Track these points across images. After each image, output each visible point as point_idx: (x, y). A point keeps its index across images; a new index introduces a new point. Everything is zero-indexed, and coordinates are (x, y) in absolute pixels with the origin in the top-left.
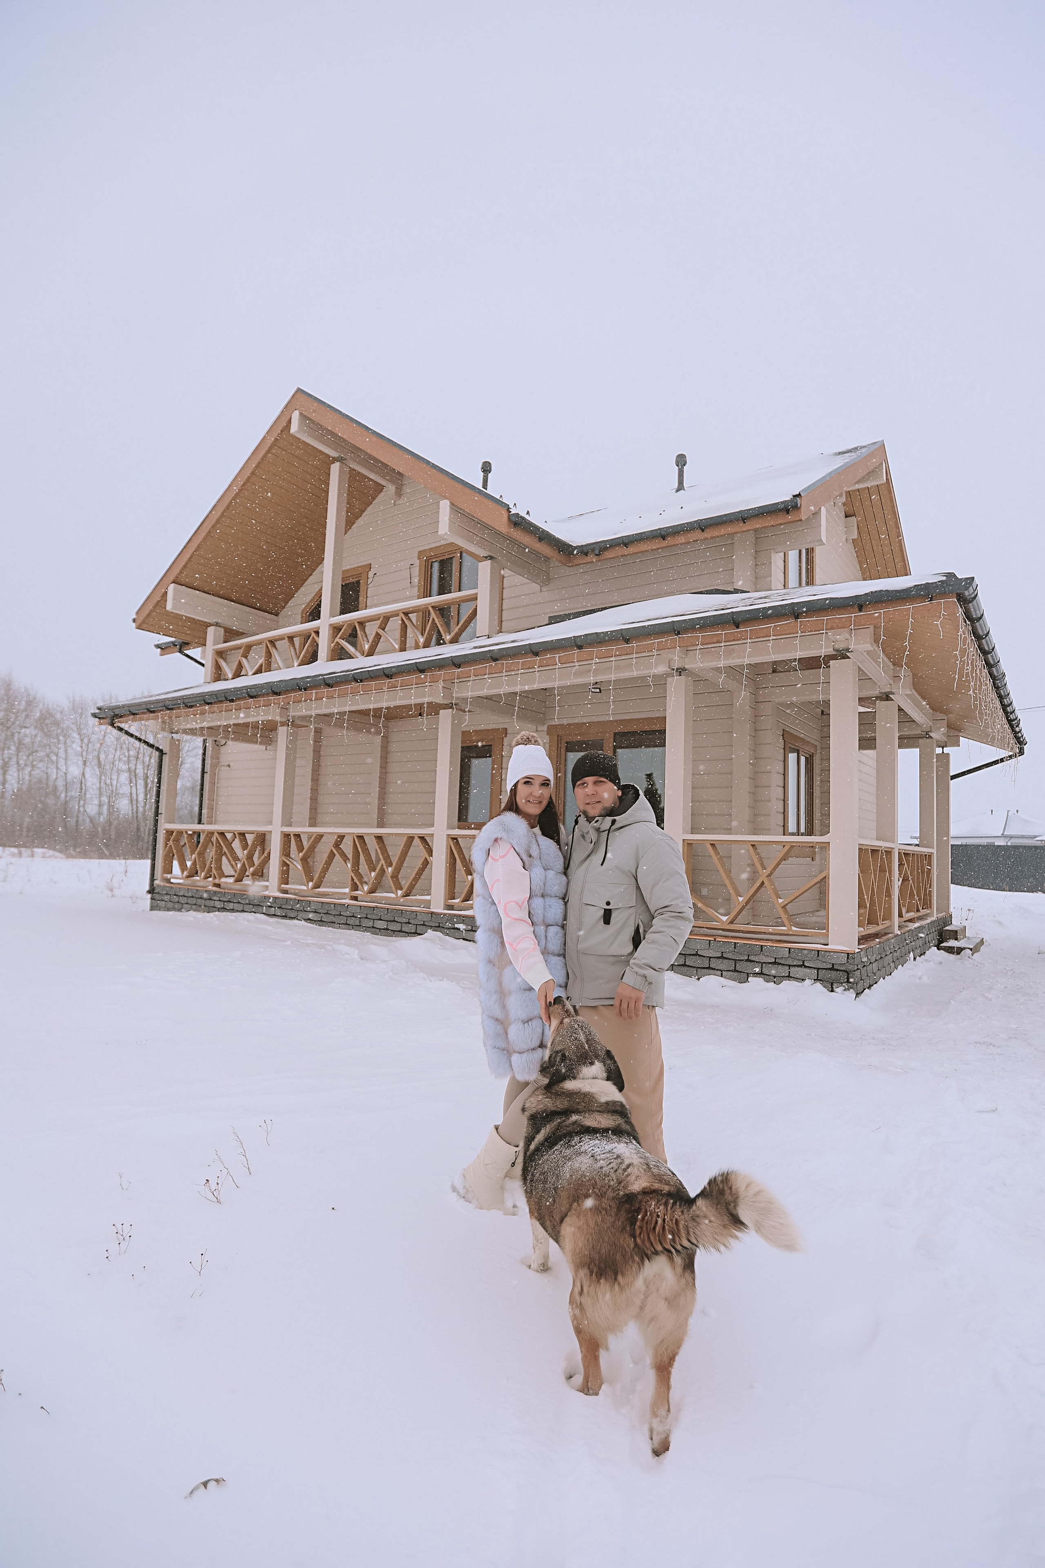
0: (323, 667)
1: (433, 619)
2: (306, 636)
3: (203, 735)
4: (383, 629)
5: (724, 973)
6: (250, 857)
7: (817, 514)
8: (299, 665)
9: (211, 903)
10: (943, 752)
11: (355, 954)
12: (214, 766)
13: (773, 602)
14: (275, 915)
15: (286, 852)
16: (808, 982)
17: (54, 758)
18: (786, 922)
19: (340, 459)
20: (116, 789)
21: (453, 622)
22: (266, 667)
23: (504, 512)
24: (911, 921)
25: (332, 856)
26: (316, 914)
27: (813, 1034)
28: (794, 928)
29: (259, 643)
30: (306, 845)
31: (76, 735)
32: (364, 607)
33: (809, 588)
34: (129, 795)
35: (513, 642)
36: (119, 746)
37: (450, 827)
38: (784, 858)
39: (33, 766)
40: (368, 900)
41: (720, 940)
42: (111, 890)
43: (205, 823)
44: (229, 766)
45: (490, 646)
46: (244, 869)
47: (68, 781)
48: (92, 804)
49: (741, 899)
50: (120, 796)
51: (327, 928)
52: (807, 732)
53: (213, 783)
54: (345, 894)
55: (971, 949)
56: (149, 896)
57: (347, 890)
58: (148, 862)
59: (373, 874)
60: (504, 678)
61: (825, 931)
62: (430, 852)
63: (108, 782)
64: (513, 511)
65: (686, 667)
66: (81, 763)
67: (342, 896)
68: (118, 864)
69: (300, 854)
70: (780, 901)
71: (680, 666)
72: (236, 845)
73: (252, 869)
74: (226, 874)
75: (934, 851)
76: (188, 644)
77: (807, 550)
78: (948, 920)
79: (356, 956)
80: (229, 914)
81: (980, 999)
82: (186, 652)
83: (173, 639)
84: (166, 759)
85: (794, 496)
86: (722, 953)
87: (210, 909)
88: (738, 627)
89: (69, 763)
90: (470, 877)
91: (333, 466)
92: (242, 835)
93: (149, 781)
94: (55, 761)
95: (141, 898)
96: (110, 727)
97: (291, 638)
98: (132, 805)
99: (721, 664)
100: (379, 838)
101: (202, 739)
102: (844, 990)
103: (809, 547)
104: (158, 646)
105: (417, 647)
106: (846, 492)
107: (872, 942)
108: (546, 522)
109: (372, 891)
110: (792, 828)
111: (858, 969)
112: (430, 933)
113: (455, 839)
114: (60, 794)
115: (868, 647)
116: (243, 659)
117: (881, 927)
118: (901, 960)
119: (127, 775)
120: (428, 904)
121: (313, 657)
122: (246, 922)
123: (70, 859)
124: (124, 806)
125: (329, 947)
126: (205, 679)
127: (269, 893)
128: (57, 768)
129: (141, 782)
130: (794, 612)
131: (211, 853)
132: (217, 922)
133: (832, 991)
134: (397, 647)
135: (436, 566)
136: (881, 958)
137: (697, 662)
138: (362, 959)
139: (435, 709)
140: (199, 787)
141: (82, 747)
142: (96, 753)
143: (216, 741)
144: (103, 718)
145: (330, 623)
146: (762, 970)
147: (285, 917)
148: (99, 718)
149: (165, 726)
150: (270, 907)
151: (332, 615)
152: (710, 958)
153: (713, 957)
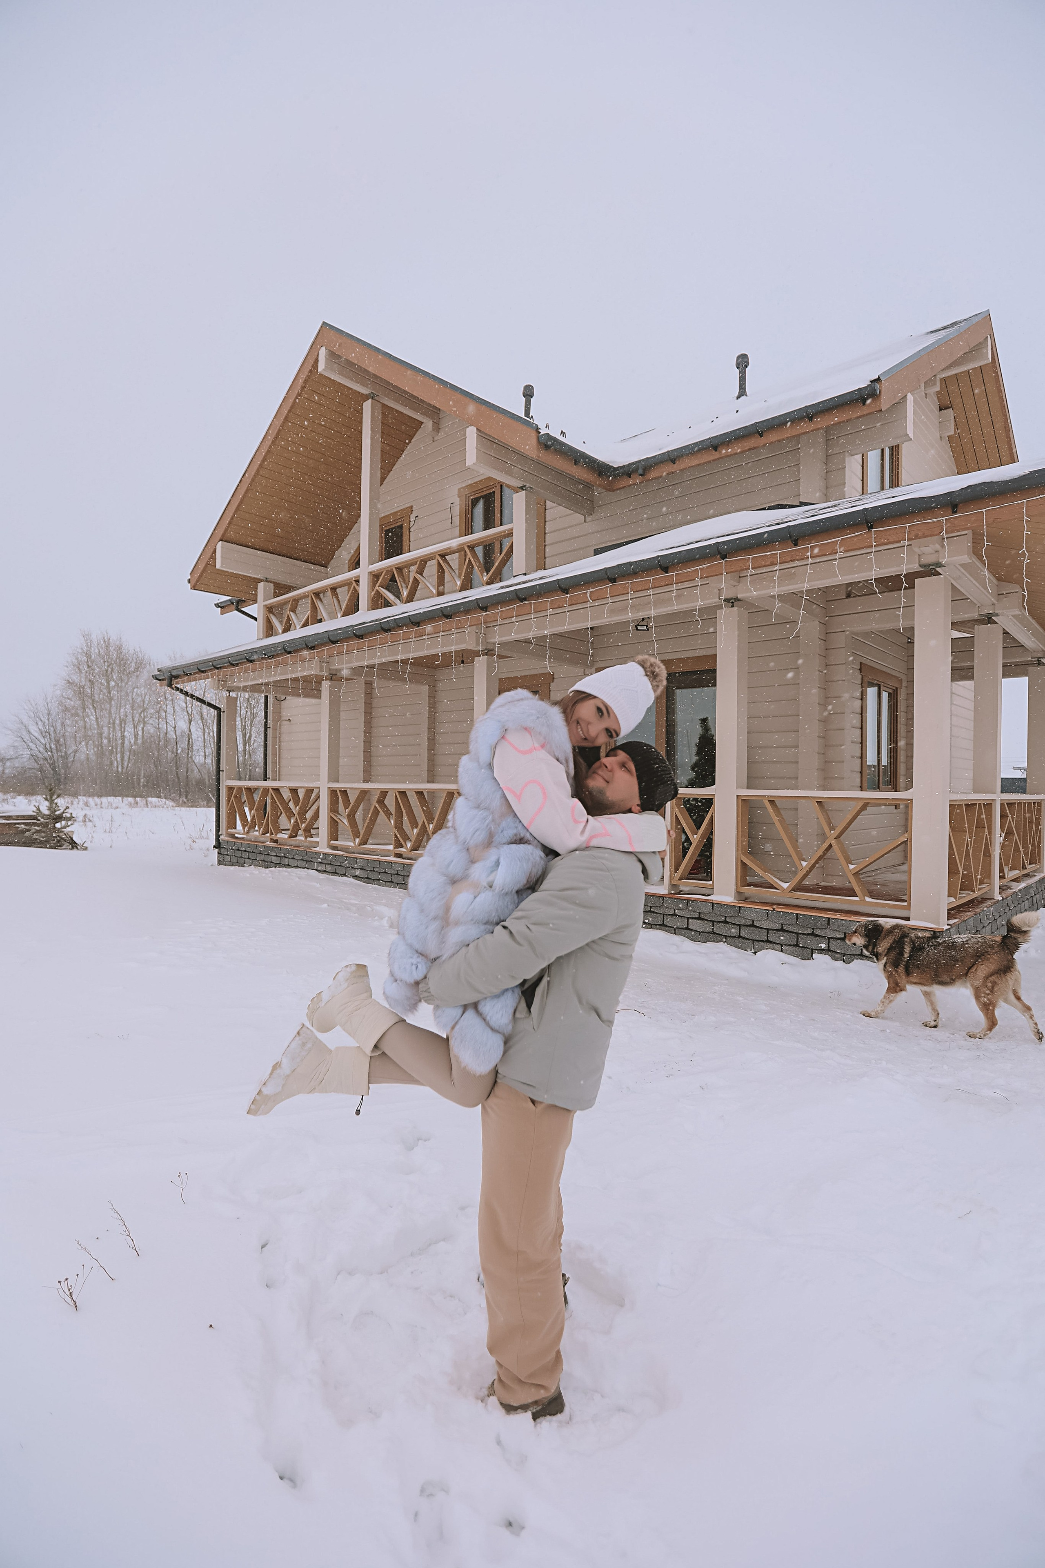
0: (365, 616)
1: (469, 558)
2: (348, 586)
3: (263, 691)
4: (421, 574)
5: (784, 947)
7: (901, 401)
8: (344, 615)
9: (269, 858)
12: (275, 720)
13: (840, 510)
14: (325, 871)
15: (333, 808)
18: (859, 891)
19: (372, 396)
22: (311, 620)
23: (534, 434)
25: (376, 811)
26: (362, 871)
28: (868, 899)
29: (305, 596)
30: (353, 800)
32: (406, 549)
35: (541, 579)
38: (857, 816)
39: (145, 723)
41: (779, 910)
44: (290, 720)
45: (523, 583)
46: (297, 824)
49: (804, 864)
51: (373, 885)
52: (890, 664)
53: (275, 737)
54: (389, 850)
56: (217, 850)
57: (391, 847)
58: (215, 811)
59: (415, 831)
60: (532, 620)
61: (905, 904)
64: (544, 432)
65: (739, 596)
67: (386, 853)
69: (347, 810)
70: (851, 867)
71: (732, 595)
72: (290, 801)
73: (304, 825)
76: (244, 600)
77: (891, 449)
80: (284, 868)
82: (242, 609)
84: (224, 716)
85: (871, 382)
86: (782, 924)
87: (267, 865)
88: (796, 545)
91: (365, 404)
92: (294, 791)
95: (211, 853)
96: (171, 688)
97: (334, 589)
99: (777, 591)
100: (420, 794)
101: (261, 695)
103: (892, 445)
104: (217, 605)
105: (453, 589)
106: (940, 378)
107: (965, 915)
108: (584, 443)
109: (415, 847)
115: (965, 558)
116: (291, 612)
117: (976, 894)
121: (353, 608)
122: (297, 879)
126: (257, 637)
127: (319, 849)
130: (867, 520)
132: (273, 877)
134: (434, 592)
135: (481, 501)
137: (751, 592)
139: (465, 658)
143: (275, 696)
144: (163, 680)
145: (369, 571)
146: (829, 947)
147: (335, 873)
148: (160, 680)
149: (222, 684)
150: (320, 863)
151: (371, 563)
152: (768, 929)
153: (771, 929)
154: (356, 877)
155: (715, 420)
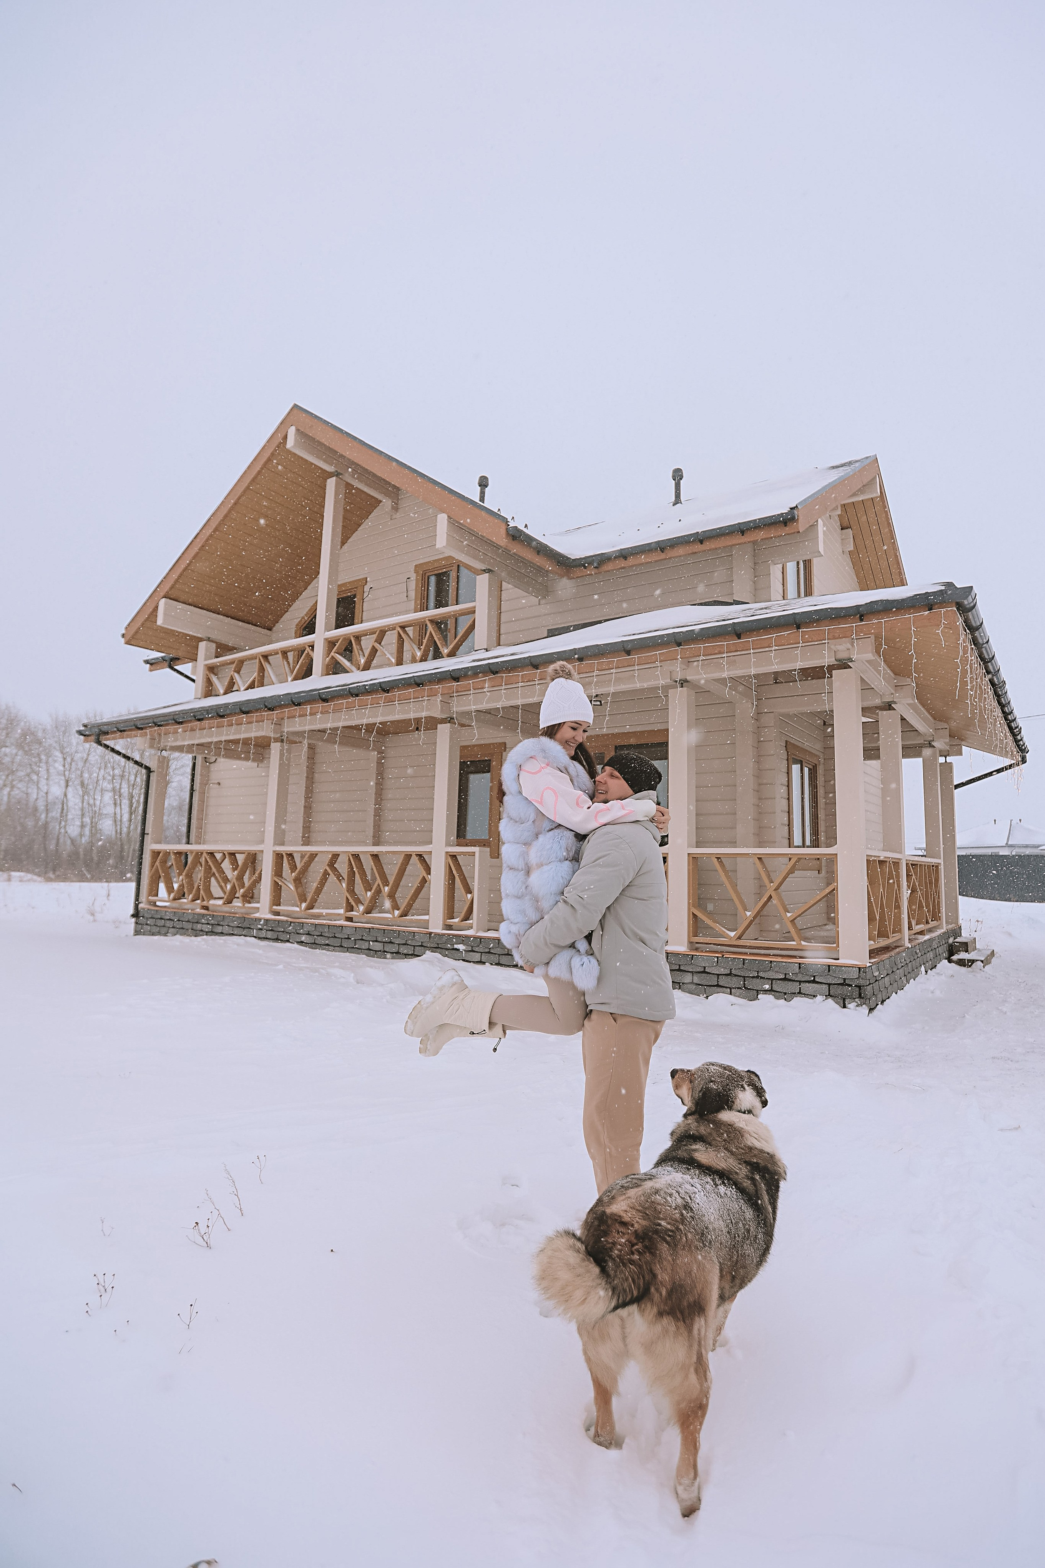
0: (317, 682)
1: (431, 632)
2: (300, 651)
3: (192, 752)
4: (379, 644)
5: (733, 990)
6: (240, 878)
7: (813, 526)
8: (295, 679)
10: (946, 761)
11: (351, 978)
12: (205, 783)
13: (774, 612)
14: (266, 938)
15: (278, 872)
16: (819, 998)
17: (35, 777)
18: (795, 937)
19: (337, 474)
20: (100, 809)
21: (450, 635)
22: (260, 682)
23: (503, 526)
24: (921, 933)
25: (325, 875)
26: (308, 936)
27: (827, 1053)
28: (803, 943)
29: (252, 658)
30: (299, 865)
31: (58, 754)
32: (360, 620)
33: (808, 599)
34: (113, 815)
35: (512, 655)
36: (103, 765)
37: (448, 844)
38: (791, 871)
39: (13, 787)
40: (364, 920)
41: (728, 956)
42: (93, 914)
43: (193, 843)
44: (219, 784)
45: (489, 659)
46: (234, 890)
47: (49, 801)
48: (74, 825)
49: (748, 914)
50: (104, 816)
51: (320, 951)
52: (811, 744)
53: (202, 801)
54: (339, 915)
55: (982, 961)
56: (134, 920)
57: (342, 911)
58: (133, 885)
59: (369, 894)
60: (503, 691)
61: (835, 945)
62: (428, 870)
63: (91, 802)
64: (512, 524)
65: (688, 678)
66: (63, 783)
67: (337, 917)
68: (98, 888)
69: (293, 874)
70: (789, 915)
71: (683, 678)
72: (226, 865)
73: (242, 890)
74: (215, 896)
75: (941, 861)
76: (179, 659)
77: (805, 561)
78: (957, 932)
79: (351, 980)
80: (217, 937)
81: (995, 1013)
82: (175, 667)
83: (163, 655)
84: (153, 777)
85: (791, 509)
86: (731, 969)
87: (197, 933)
88: (739, 638)
89: (51, 783)
90: (469, 896)
91: (329, 481)
92: (232, 855)
93: (134, 800)
94: (36, 780)
95: (125, 923)
96: (95, 745)
97: (284, 653)
98: (116, 826)
99: (725, 675)
100: (375, 857)
101: (190, 756)
102: (857, 1006)
103: (807, 559)
104: (147, 662)
105: (414, 660)
106: (841, 505)
107: (883, 956)
108: (544, 535)
109: (368, 911)
110: (797, 840)
111: (870, 984)
112: (428, 954)
113: (454, 857)
114: (41, 815)
115: (870, 656)
116: (236, 674)
117: (890, 941)
118: (911, 974)
119: (111, 794)
120: (426, 924)
121: (307, 672)
122: (236, 946)
123: (50, 883)
124: (107, 826)
125: (323, 971)
126: (195, 695)
127: (260, 915)
128: (38, 788)
129: (125, 802)
130: (797, 622)
131: (199, 874)
132: (205, 946)
133: (844, 1007)
134: (393, 661)
135: (433, 580)
136: (893, 972)
137: (701, 675)
138: (358, 983)
139: (432, 724)
140: (187, 807)
141: (64, 766)
142: (79, 772)
143: (206, 758)
144: (88, 736)
145: (325, 637)
146: (772, 987)
147: (277, 940)
148: (85, 736)
149: (153, 743)
150: (261, 929)
151: (328, 629)
152: (718, 975)
153: (721, 974)
154: (301, 943)
155: (661, 526)
